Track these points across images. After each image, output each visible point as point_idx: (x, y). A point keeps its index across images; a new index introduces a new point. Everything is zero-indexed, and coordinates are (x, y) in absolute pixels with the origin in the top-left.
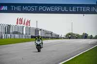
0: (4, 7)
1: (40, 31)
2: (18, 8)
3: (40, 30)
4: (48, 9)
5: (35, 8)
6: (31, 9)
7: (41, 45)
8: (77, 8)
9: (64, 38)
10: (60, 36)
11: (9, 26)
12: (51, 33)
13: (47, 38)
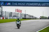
0: (9, 3)
2: (16, 4)
3: (27, 15)
4: (31, 4)
5: (24, 4)
6: (23, 4)
7: (20, 24)
9: (39, 19)
11: (11, 13)
12: (33, 16)
13: (31, 19)
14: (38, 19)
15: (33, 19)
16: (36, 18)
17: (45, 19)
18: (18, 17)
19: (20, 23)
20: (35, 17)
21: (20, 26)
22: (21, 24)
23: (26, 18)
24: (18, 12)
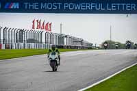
1: (65, 39)
2: (35, 6)
3: (66, 36)
4: (77, 7)
6: (53, 7)
8: (117, 6)
9: (99, 48)
10: (94, 45)
11: (22, 31)
12: (82, 41)
13: (76, 48)
14: (95, 48)
15: (83, 48)
16: (90, 47)
17: (117, 48)
18: (41, 42)
19: (59, 56)
20: (88, 44)
21: (57, 65)
22: (60, 59)
23: (62, 47)
24: (40, 30)
